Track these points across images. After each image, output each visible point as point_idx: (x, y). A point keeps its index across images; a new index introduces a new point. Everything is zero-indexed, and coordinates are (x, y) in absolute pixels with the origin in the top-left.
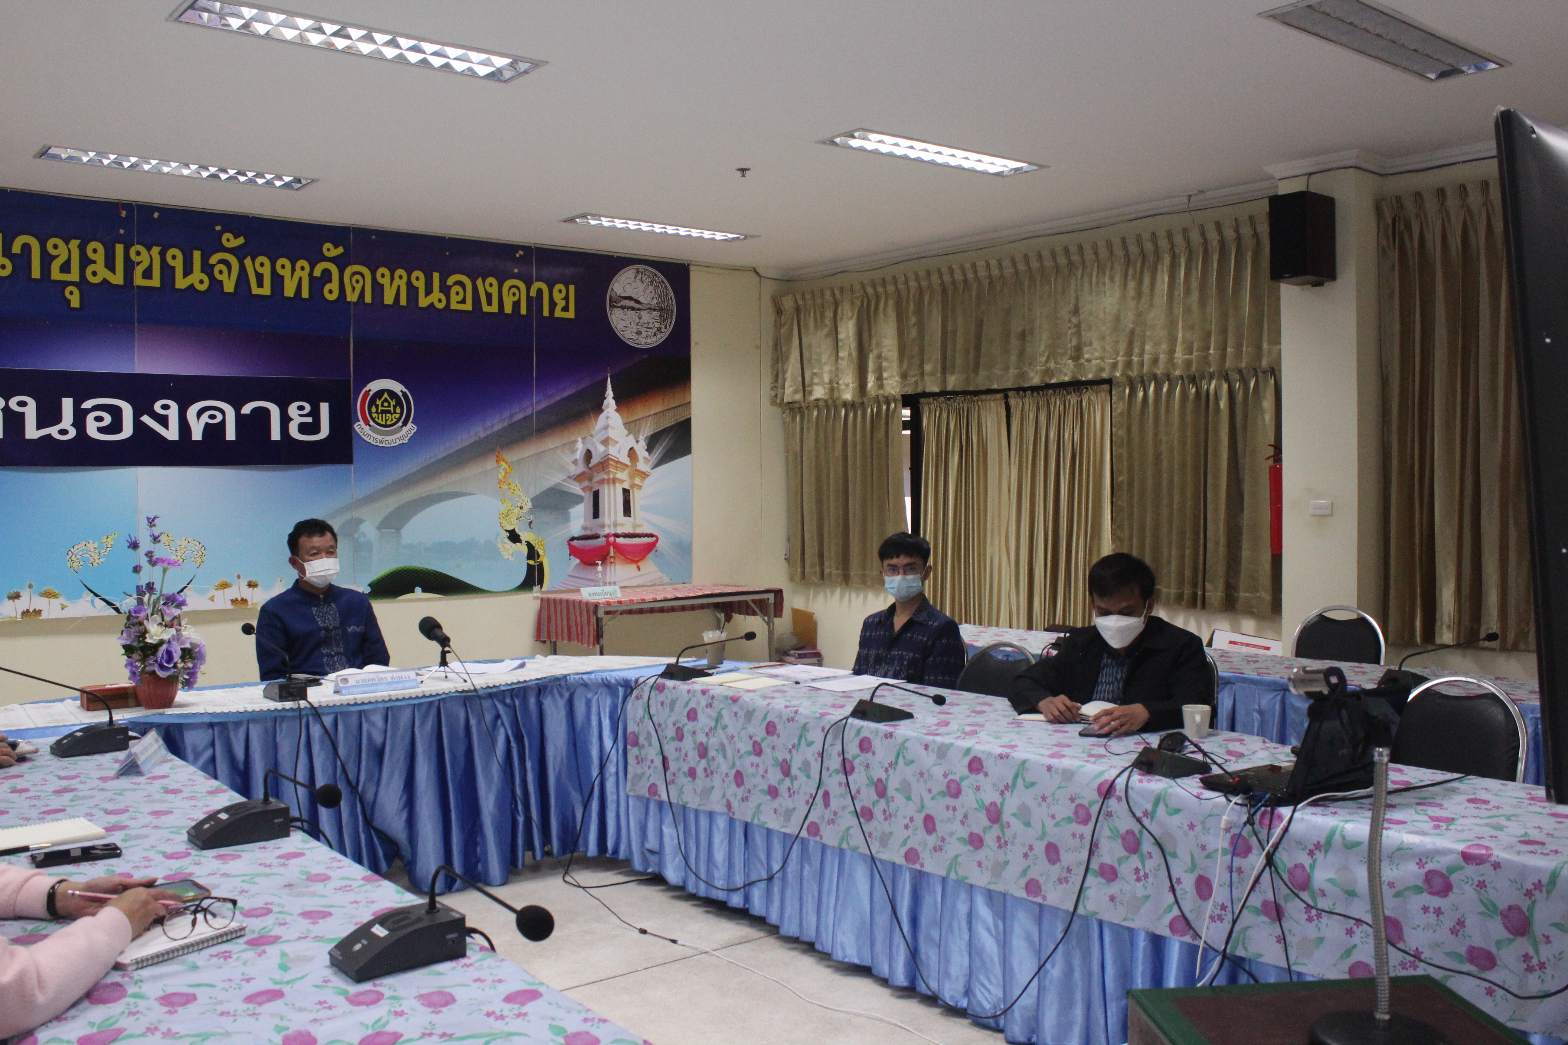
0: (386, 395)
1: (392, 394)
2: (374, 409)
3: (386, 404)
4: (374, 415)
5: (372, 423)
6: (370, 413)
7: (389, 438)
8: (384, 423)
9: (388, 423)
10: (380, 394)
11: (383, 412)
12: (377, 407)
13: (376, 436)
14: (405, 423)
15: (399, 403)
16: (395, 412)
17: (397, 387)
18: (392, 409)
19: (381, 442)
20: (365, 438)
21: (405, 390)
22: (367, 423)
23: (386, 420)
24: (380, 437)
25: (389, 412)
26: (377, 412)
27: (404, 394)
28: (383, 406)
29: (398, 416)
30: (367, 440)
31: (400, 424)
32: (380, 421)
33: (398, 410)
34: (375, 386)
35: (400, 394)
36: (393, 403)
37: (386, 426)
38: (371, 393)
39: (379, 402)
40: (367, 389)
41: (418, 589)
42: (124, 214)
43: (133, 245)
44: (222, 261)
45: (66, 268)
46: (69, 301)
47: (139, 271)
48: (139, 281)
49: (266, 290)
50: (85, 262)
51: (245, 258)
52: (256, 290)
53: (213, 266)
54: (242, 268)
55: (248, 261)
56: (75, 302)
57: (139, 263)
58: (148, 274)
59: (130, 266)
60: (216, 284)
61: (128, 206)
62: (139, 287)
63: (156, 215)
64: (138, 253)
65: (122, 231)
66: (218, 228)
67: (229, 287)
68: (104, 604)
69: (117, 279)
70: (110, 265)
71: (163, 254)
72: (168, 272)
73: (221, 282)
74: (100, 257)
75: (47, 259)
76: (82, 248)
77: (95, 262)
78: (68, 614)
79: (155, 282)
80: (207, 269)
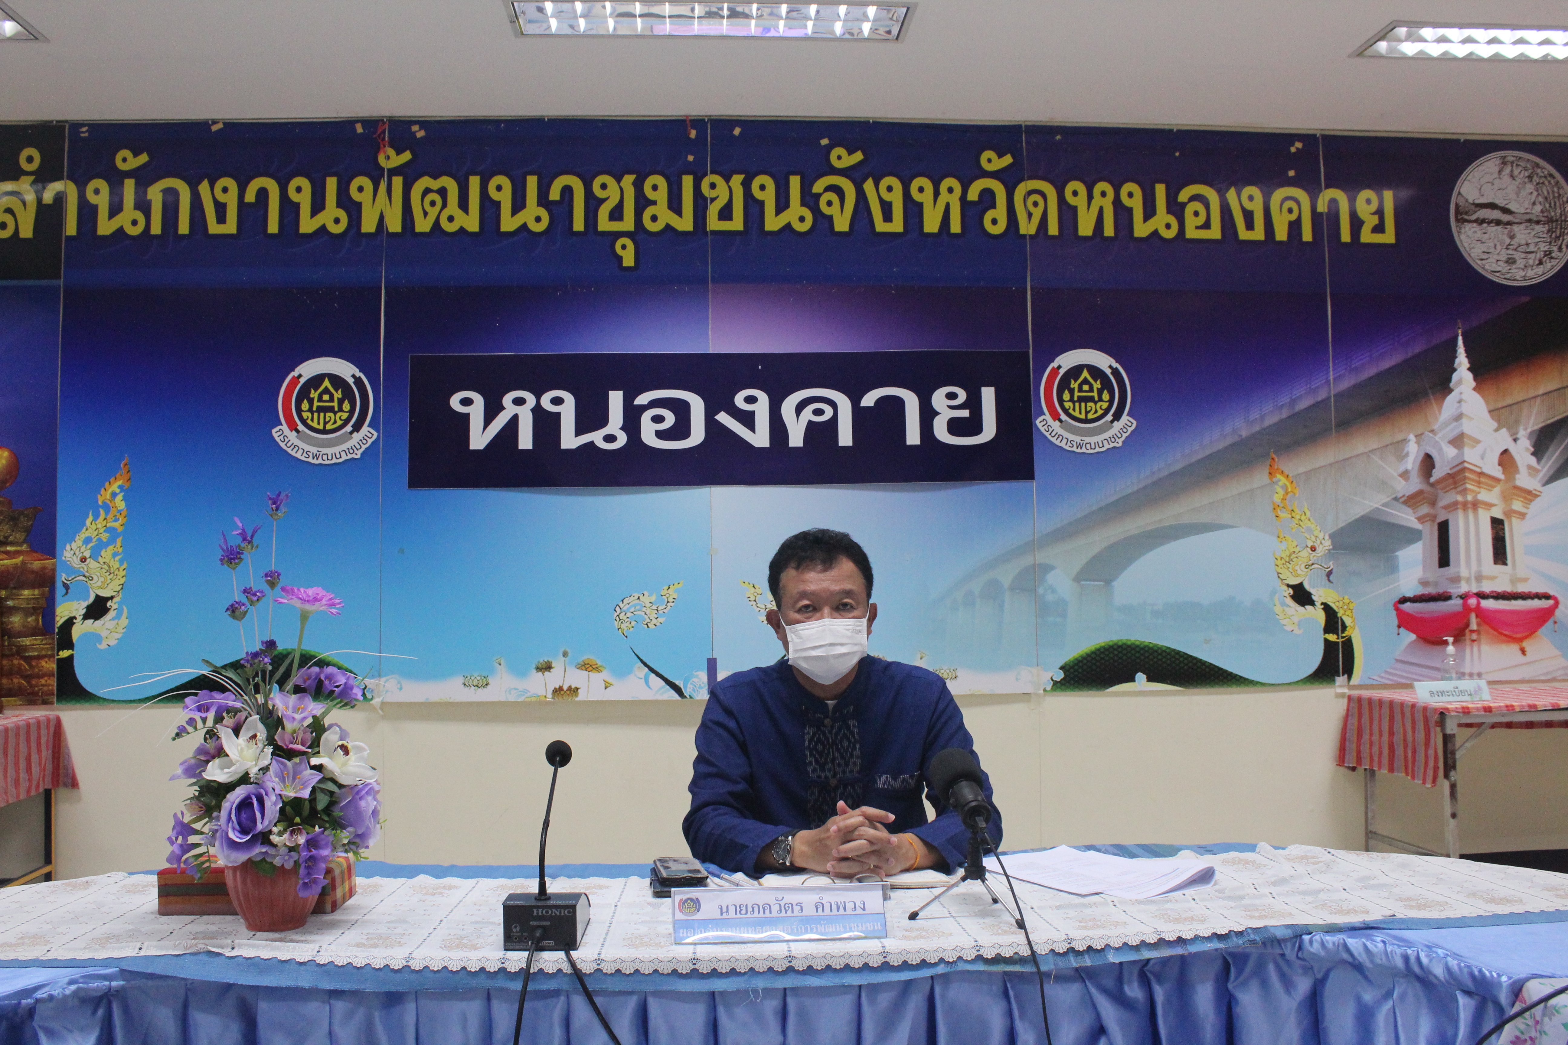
0: (1085, 374)
1: (1096, 372)
2: (1066, 396)
3: (1086, 387)
4: (1067, 405)
5: (1063, 417)
6: (1061, 401)
7: (1093, 440)
8: (1083, 416)
9: (1090, 416)
10: (1075, 372)
11: (1081, 399)
12: (1072, 392)
13: (1071, 437)
14: (1117, 416)
15: (1106, 385)
16: (1100, 400)
17: (1103, 361)
18: (1095, 394)
19: (1079, 446)
20: (1053, 440)
21: (1116, 365)
22: (1056, 417)
23: (1087, 413)
24: (1077, 439)
25: (1091, 399)
26: (1072, 400)
27: (1115, 372)
28: (1080, 390)
29: (1105, 405)
30: (1057, 443)
31: (1109, 417)
32: (1076, 414)
33: (1106, 396)
34: (1067, 360)
35: (1108, 372)
36: (1097, 385)
37: (1086, 421)
38: (1062, 371)
39: (1074, 385)
40: (1054, 364)
41: (1141, 677)
42: (693, 134)
43: (705, 175)
44: (830, 188)
45: (617, 214)
46: (620, 259)
47: (713, 211)
48: (714, 223)
49: (897, 225)
50: (642, 203)
51: (865, 180)
52: (881, 226)
53: (819, 195)
54: (861, 196)
55: (869, 186)
56: (629, 260)
57: (713, 200)
58: (726, 213)
59: (701, 204)
60: (823, 221)
61: (698, 123)
62: (714, 233)
63: (737, 131)
64: (713, 186)
65: (691, 158)
66: (825, 142)
67: (842, 224)
68: (663, 683)
69: (685, 223)
70: (675, 205)
71: (746, 185)
72: (754, 207)
73: (830, 218)
74: (661, 196)
75: (593, 204)
76: (638, 186)
77: (654, 203)
78: (611, 695)
79: (737, 224)
80: (810, 200)
